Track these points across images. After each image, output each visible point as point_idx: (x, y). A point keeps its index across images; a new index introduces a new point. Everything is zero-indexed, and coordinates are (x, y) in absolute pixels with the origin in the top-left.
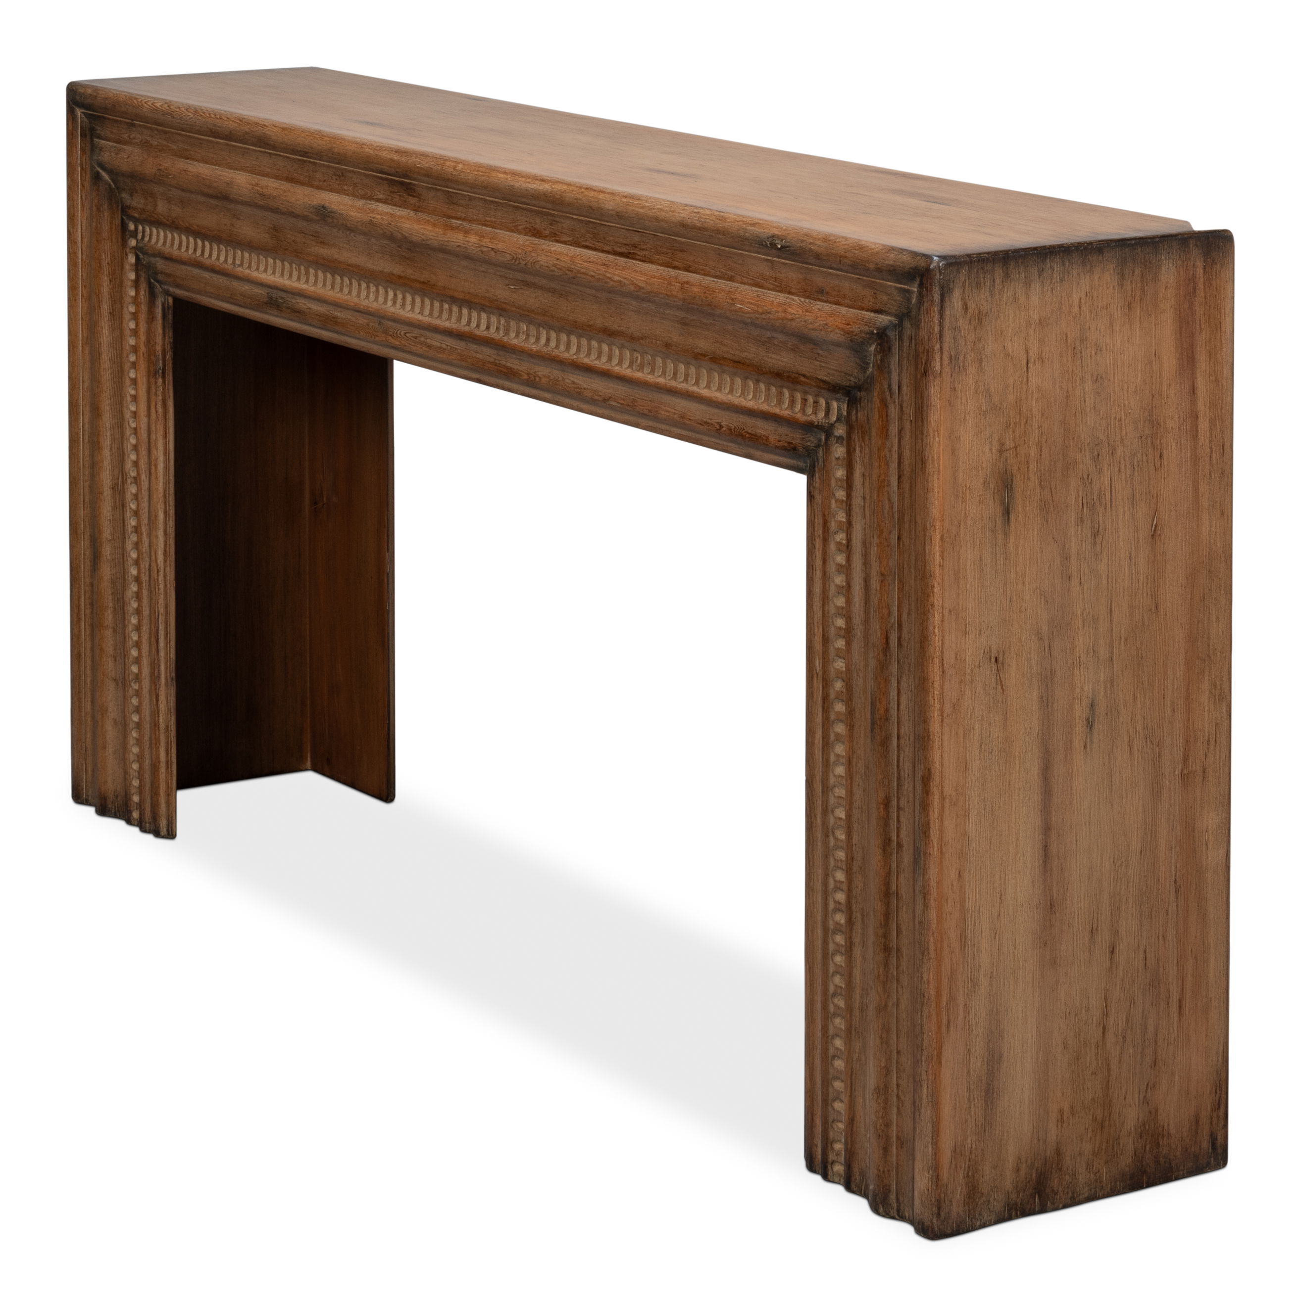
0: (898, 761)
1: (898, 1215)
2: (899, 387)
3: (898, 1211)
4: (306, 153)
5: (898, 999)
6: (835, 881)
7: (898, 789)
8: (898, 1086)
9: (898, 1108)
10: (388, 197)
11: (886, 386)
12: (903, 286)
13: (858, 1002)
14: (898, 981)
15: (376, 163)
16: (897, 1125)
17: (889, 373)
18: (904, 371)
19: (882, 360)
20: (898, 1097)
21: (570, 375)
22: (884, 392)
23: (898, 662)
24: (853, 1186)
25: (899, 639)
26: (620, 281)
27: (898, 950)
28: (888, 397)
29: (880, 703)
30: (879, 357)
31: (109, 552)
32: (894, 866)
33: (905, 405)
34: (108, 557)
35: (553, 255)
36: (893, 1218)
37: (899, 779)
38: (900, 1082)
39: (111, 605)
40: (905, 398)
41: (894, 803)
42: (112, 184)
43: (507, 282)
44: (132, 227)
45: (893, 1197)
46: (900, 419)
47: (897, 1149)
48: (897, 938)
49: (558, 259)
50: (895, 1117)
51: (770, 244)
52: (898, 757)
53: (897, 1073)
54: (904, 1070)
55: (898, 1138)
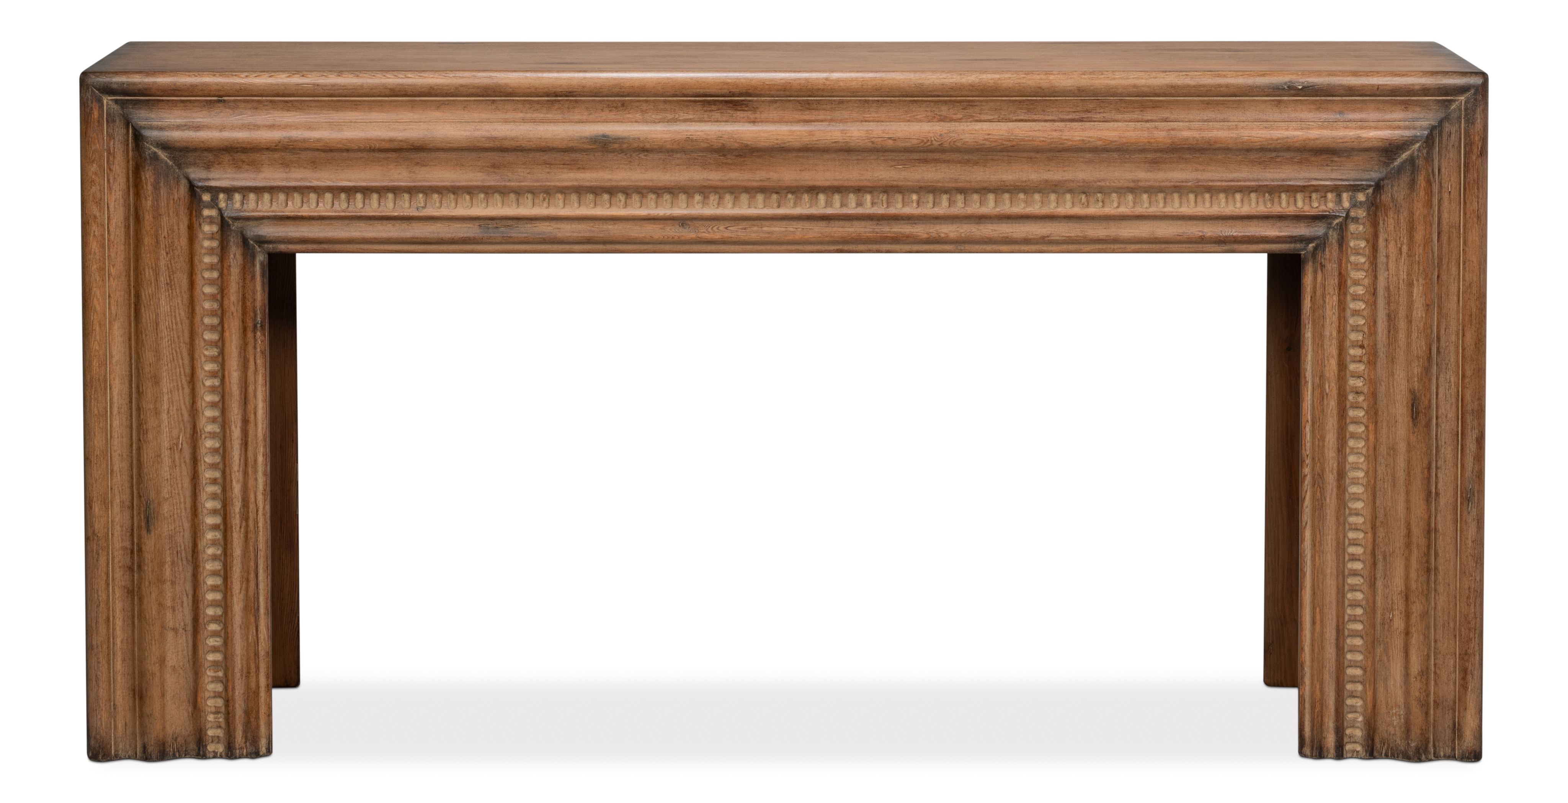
0: (1436, 435)
1: (1434, 757)
2: (1439, 170)
3: (1434, 753)
4: (570, 92)
5: (1435, 604)
6: (1349, 540)
7: (1436, 455)
8: (1435, 665)
9: (1435, 681)
10: (702, 116)
11: (1430, 171)
12: (1444, 98)
13: (1379, 620)
14: (1435, 590)
15: (697, 88)
16: (1434, 693)
17: (1433, 161)
18: (1443, 157)
19: (1428, 153)
20: (1435, 673)
21: (990, 225)
22: (1429, 175)
23: (1437, 365)
24: (1375, 754)
25: (1438, 348)
26: (1083, 140)
27: (1436, 568)
28: (1432, 178)
29: (1425, 396)
30: (1425, 151)
31: (166, 510)
32: (1433, 510)
33: (1443, 181)
34: (166, 515)
35: (981, 132)
36: (1431, 760)
37: (1437, 447)
38: (1437, 661)
39: (168, 559)
40: (1443, 176)
41: (1434, 465)
42: (168, 161)
43: (893, 163)
44: (206, 197)
45: (1431, 745)
46: (1440, 192)
47: (1434, 709)
48: (1435, 561)
49: (989, 134)
50: (1433, 687)
51: (1288, 87)
52: (1437, 432)
53: (1434, 656)
54: (1440, 652)
55: (1435, 702)
